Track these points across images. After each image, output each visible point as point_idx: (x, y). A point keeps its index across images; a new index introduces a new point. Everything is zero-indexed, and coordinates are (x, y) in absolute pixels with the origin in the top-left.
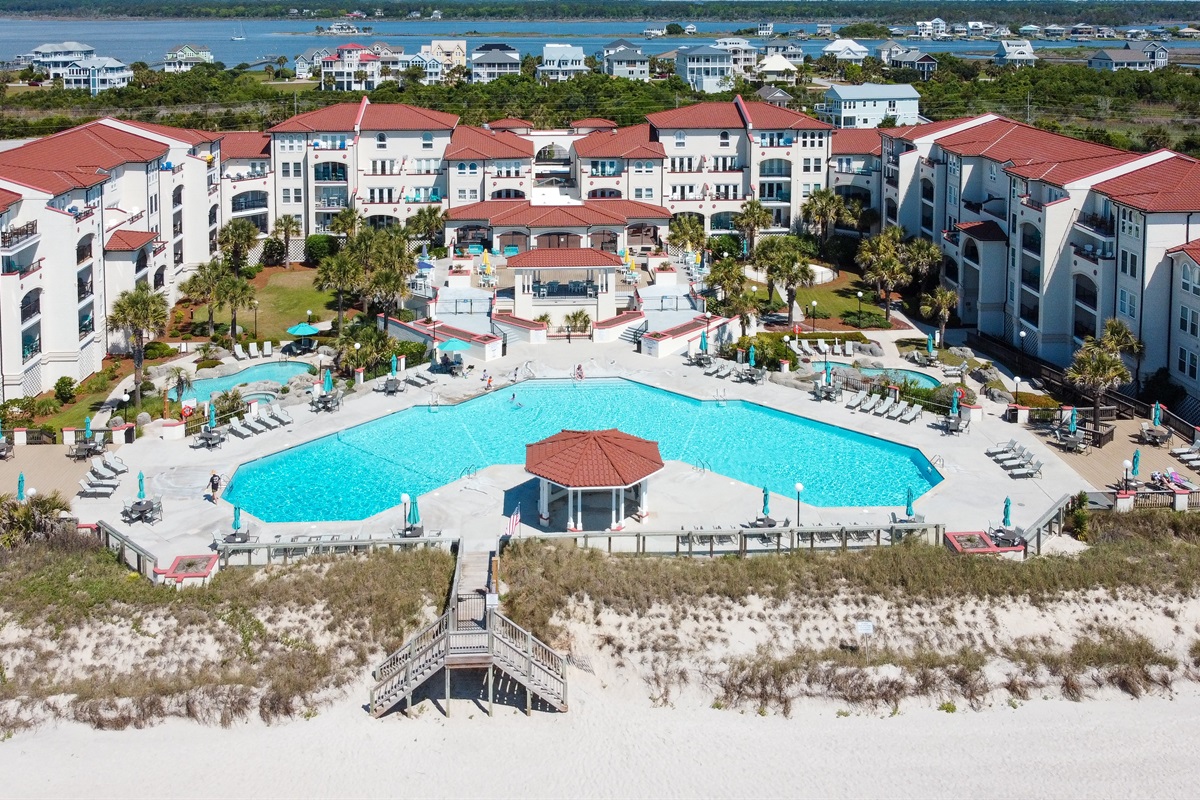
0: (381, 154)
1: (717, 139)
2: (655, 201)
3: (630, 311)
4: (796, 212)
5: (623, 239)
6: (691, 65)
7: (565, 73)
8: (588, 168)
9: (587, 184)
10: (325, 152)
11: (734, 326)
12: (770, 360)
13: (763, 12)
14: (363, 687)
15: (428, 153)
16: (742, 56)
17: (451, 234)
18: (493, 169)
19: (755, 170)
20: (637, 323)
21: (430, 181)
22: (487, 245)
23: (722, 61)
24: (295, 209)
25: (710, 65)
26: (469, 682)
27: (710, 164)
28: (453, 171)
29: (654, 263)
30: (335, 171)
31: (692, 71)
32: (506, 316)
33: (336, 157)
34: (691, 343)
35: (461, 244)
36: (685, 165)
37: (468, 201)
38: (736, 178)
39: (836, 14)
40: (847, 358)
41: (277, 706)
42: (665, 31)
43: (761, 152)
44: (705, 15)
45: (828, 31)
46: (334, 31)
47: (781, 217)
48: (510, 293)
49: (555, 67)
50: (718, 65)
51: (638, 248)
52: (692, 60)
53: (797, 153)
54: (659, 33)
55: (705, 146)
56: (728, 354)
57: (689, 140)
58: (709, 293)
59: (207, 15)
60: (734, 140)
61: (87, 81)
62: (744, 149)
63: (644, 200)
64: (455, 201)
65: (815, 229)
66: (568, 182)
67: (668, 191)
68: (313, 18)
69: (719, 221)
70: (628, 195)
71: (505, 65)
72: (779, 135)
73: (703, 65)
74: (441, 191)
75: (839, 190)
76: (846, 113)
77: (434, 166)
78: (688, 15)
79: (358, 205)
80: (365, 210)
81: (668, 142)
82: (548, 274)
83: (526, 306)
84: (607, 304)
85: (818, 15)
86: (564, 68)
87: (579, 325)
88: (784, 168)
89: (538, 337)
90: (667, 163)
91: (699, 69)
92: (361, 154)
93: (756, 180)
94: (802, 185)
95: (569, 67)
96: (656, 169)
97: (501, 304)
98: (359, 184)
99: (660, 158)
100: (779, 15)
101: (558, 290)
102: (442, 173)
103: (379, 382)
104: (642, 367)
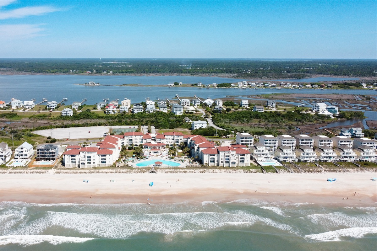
0: (136, 138)
1: (171, 136)
2: (164, 143)
3: (161, 154)
4: (179, 144)
5: (161, 147)
6: (175, 109)
7: (151, 110)
8: (157, 140)
9: (157, 141)
10: (130, 138)
11: (170, 155)
12: (172, 158)
13: (203, 71)
14: (147, 172)
15: (140, 138)
16: (187, 103)
17: (143, 147)
18: (147, 140)
19: (175, 140)
20: (162, 155)
21: (141, 141)
22: (147, 148)
23: (181, 108)
24: (127, 144)
25: (179, 109)
26: (153, 172)
27: (170, 139)
28: (143, 140)
29: (164, 150)
30: (131, 140)
31: (175, 110)
32: (151, 155)
33: (131, 138)
34: (166, 157)
35: (145, 148)
36: (168, 139)
37: (145, 143)
38: (173, 141)
39: (224, 72)
40: (180, 158)
41: (144, 173)
42: (174, 84)
43: (176, 138)
44: (187, 72)
45: (215, 85)
46: (90, 84)
47: (178, 145)
48: (151, 153)
49: (149, 109)
50: (180, 109)
51: (162, 148)
52: (175, 108)
53: (180, 138)
54: (172, 85)
55: (170, 137)
56: (169, 158)
57: (168, 136)
58: (169, 153)
59: (47, 72)
60: (173, 136)
61: (66, 113)
62: (174, 137)
63: (163, 143)
64: (143, 143)
65: (181, 146)
66: (155, 140)
67: (166, 142)
68: (77, 73)
69: (171, 145)
70: (161, 142)
71: (140, 109)
72: (178, 136)
73: (177, 109)
74: (142, 142)
75: (184, 142)
76: (195, 126)
77: (141, 139)
78: (182, 72)
79: (134, 143)
80: (134, 144)
81: (166, 137)
82: (154, 151)
83: (152, 154)
84: (159, 154)
85: (219, 73)
86: (151, 109)
87: (157, 156)
88: (178, 140)
89: (154, 156)
90: (166, 139)
91: (176, 110)
92: (134, 138)
93: (175, 141)
94: (180, 141)
95: (152, 109)
96: (164, 140)
97: (150, 154)
98: (134, 141)
99: (165, 139)
100: (208, 72)
101: (155, 152)
102: (142, 140)
103: (142, 159)
104: (162, 159)
